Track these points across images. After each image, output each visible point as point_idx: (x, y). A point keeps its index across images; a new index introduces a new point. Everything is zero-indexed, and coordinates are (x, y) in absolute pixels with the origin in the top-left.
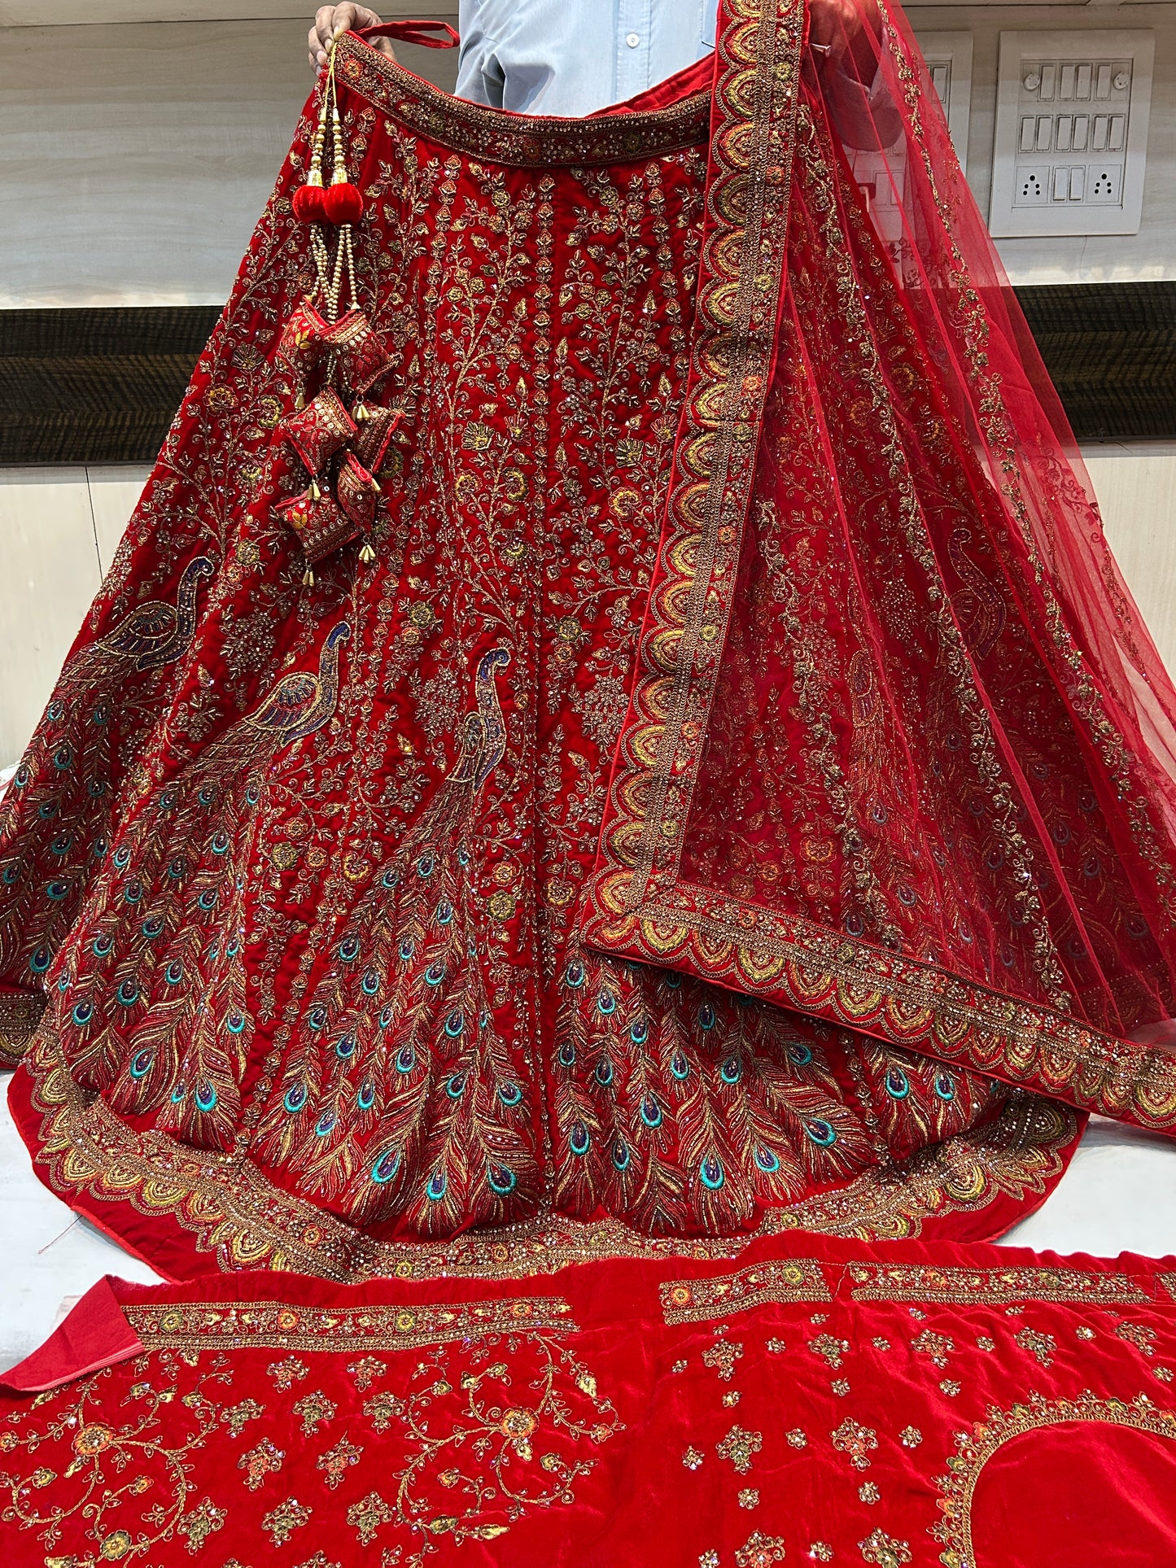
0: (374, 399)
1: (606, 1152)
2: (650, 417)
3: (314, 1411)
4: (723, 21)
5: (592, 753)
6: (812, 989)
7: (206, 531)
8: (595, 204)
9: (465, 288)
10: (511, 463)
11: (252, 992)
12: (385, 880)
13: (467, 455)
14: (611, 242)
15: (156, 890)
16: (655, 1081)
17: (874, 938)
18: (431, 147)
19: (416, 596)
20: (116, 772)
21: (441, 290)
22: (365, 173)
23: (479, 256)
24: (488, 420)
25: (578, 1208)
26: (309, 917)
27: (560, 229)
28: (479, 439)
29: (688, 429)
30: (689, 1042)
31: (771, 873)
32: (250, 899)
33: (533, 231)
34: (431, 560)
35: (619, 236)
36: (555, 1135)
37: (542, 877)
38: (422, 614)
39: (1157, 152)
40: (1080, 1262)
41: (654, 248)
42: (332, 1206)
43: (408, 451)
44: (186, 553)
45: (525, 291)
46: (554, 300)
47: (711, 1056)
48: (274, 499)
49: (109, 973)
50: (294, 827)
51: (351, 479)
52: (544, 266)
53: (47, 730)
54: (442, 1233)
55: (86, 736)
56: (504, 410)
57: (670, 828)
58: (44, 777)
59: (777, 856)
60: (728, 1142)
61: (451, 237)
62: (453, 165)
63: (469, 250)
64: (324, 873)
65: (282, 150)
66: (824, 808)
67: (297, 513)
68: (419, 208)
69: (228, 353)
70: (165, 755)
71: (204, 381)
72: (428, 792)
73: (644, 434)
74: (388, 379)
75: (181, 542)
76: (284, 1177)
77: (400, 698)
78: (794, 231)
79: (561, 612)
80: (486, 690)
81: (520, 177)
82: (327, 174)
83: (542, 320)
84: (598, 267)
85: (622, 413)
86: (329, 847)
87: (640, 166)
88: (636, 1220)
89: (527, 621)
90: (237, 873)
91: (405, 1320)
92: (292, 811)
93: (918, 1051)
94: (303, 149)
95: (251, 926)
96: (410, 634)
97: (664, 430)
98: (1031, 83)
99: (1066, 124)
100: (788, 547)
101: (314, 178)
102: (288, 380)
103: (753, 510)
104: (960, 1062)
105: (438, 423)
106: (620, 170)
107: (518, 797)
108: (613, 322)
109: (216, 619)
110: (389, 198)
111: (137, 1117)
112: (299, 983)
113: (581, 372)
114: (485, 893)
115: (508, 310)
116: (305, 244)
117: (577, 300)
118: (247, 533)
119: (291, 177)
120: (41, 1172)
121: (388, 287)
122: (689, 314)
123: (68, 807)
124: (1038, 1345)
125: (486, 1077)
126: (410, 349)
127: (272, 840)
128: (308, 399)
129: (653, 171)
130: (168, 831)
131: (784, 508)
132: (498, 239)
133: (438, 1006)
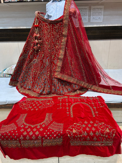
0: (40, 40)
1: (55, 90)
2: (59, 41)
3: (37, 103)
4: (64, 13)
5: (55, 64)
6: (69, 80)
7: (29, 49)
8: (55, 26)
9: (46, 32)
10: (49, 44)
11: (32, 80)
12: (41, 73)
13: (46, 44)
14: (56, 29)
15: (26, 74)
16: (58, 86)
17: (73, 77)
18: (43, 22)
19: (43, 54)
20: (23, 66)
21: (44, 32)
22: (39, 24)
23: (47, 30)
24: (48, 41)
25: (53, 93)
26: (36, 75)
27: (52, 28)
28: (47, 43)
29: (61, 42)
30: (61, 84)
31: (66, 73)
32: (32, 74)
33: (51, 28)
34: (44, 51)
35: (56, 28)
36: (52, 89)
37: (51, 73)
38: (43, 55)
39: (104, 15)
40: (84, 97)
41: (59, 29)
42: (38, 93)
43: (42, 43)
44: (27, 50)
45: (50, 32)
46: (52, 33)
47: (62, 85)
48: (33, 47)
49: (23, 79)
50: (35, 69)
51: (38, 45)
52: (51, 30)
53: (18, 63)
54: (45, 95)
55: (20, 63)
56: (49, 41)
57: (60, 70)
58: (18, 66)
59: (67, 72)
60: (63, 90)
61: (45, 28)
62: (45, 23)
63: (46, 29)
64: (37, 72)
65: (33, 22)
66: (70, 68)
67: (35, 48)
68: (43, 26)
69: (30, 36)
70: (26, 64)
71: (28, 38)
72: (44, 67)
73: (58, 42)
74: (41, 38)
75: (27, 49)
76: (35, 92)
77: (42, 61)
78: (69, 28)
79: (53, 55)
80: (47, 60)
81: (50, 24)
82: (36, 24)
83: (51, 34)
84: (55, 31)
85: (57, 41)
86: (37, 71)
87: (58, 23)
88: (57, 94)
89: (50, 55)
90: (31, 72)
91: (42, 99)
92: (35, 68)
93: (75, 84)
94: (35, 22)
95: (32, 76)
96: (42, 56)
97: (60, 42)
98: (94, 10)
99: (96, 13)
100: (68, 50)
101: (35, 24)
102: (34, 38)
103: (66, 48)
104: (78, 85)
105: (44, 42)
106: (56, 24)
107: (50, 67)
108: (56, 34)
109: (29, 55)
110: (41, 25)
111: (25, 89)
112: (36, 80)
113: (54, 38)
114: (47, 74)
115: (49, 34)
116: (35, 29)
117: (54, 33)
118: (31, 49)
119: (34, 24)
120: (19, 92)
121: (41, 32)
122: (61, 34)
123: (20, 68)
124: (79, 100)
125: (48, 85)
126: (42, 36)
127: (34, 70)
128: (35, 40)
129: (59, 24)
130: (27, 70)
131: (68, 48)
132: (48, 29)
133: (44, 81)
